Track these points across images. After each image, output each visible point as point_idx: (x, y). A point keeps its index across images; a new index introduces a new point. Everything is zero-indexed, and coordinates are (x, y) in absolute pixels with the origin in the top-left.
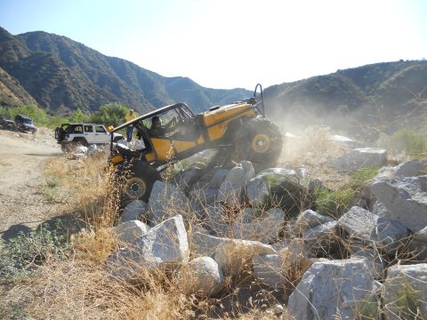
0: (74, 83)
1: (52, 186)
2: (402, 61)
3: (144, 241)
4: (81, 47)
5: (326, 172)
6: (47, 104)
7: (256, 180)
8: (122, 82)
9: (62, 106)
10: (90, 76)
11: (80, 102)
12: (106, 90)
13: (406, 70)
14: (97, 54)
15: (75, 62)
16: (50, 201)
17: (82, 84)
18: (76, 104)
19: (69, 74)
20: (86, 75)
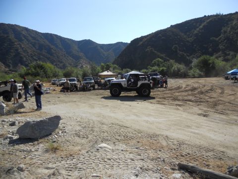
0: (24, 51)
2: (205, 16)
4: (26, 29)
6: (10, 65)
8: (52, 47)
9: (19, 65)
10: (34, 46)
11: (29, 61)
12: (44, 53)
13: (208, 21)
14: (36, 32)
15: (24, 39)
17: (29, 51)
18: (27, 63)
19: (21, 46)
20: (31, 45)
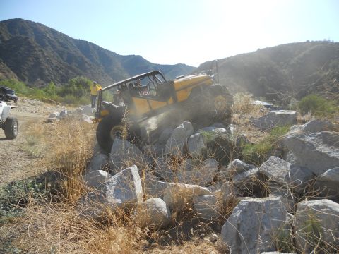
0: (48, 61)
1: (31, 144)
2: (308, 41)
3: (107, 186)
4: (53, 31)
5: (250, 130)
6: (26, 78)
7: (195, 137)
8: (86, 60)
9: (38, 79)
10: (61, 55)
11: (53, 76)
12: (74, 67)
13: (311, 48)
14: (66, 37)
15: (47, 44)
16: (30, 156)
17: (54, 61)
18: (49, 78)
19: (43, 54)
20: (57, 54)
